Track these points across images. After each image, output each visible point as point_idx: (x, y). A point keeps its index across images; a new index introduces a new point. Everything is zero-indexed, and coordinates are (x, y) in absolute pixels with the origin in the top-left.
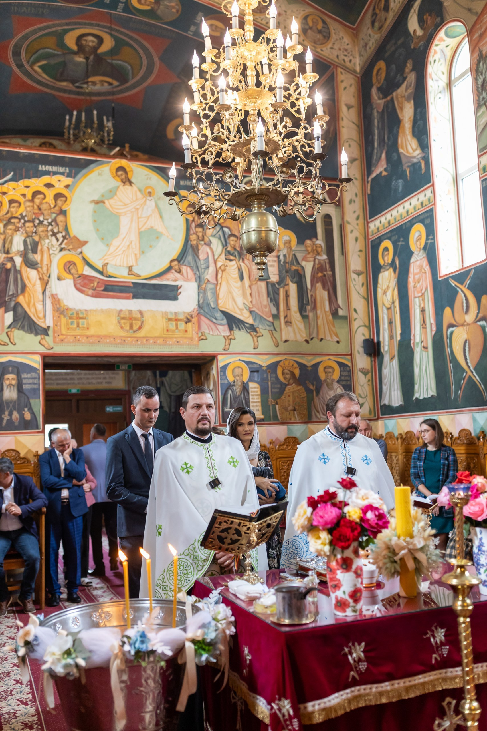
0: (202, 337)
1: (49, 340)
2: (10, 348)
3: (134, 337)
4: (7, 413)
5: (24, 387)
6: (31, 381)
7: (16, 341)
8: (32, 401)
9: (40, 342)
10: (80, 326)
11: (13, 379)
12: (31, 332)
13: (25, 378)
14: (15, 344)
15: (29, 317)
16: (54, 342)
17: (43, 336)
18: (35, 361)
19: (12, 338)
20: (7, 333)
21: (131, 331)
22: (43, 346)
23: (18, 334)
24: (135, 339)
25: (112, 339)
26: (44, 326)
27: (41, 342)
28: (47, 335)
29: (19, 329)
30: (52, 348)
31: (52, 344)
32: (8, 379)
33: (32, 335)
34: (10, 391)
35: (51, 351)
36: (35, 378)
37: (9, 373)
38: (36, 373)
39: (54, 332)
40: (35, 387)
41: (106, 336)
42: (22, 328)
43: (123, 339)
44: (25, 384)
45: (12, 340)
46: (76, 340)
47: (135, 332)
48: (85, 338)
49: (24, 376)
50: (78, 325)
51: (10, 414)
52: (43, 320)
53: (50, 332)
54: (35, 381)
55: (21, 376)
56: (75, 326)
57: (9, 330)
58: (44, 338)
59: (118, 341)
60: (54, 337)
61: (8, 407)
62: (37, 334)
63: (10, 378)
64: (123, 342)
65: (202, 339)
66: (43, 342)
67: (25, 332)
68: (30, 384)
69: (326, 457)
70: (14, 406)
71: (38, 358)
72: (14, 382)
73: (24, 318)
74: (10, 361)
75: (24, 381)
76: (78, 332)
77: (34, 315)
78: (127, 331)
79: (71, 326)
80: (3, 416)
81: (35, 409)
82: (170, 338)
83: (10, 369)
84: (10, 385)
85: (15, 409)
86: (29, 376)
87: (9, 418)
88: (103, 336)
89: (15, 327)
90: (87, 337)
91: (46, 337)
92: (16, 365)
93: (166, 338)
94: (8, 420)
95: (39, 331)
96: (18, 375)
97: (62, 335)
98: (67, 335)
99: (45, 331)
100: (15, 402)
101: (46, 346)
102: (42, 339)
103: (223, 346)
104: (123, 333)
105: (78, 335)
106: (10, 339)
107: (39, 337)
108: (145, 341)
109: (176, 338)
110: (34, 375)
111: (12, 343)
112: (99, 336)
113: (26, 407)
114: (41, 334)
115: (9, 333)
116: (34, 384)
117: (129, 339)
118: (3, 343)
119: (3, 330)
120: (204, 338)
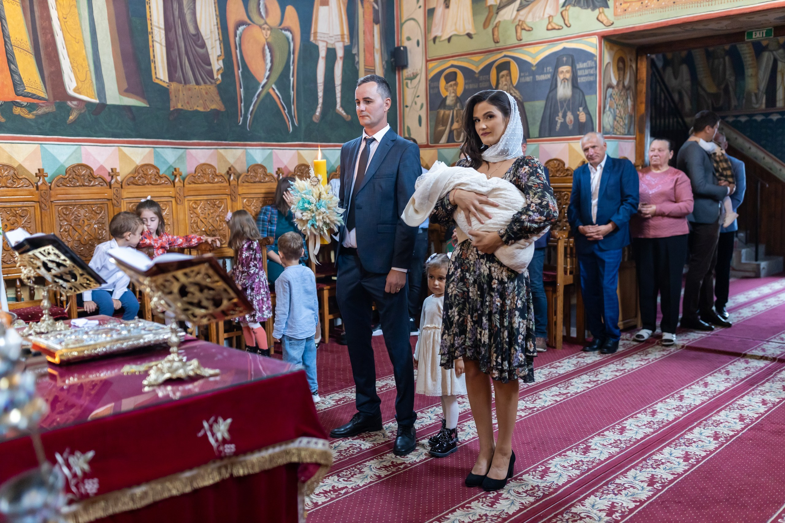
2: (565, 32)
4: (560, 114)
5: (581, 80)
6: (587, 72)
7: (571, 21)
8: (587, 98)
9: (598, 19)
11: (567, 72)
12: (588, 7)
13: (580, 69)
14: (570, 27)
16: (615, 15)
17: (601, 10)
18: (591, 45)
19: (566, 18)
20: (561, 13)
22: (602, 22)
27: (600, 18)
28: (607, 6)
29: (574, 6)
30: (612, 24)
31: (612, 19)
32: (562, 72)
33: (589, 11)
34: (564, 87)
35: (611, 29)
36: (591, 68)
37: (563, 64)
38: (593, 60)
40: (592, 79)
42: (578, 3)
44: (581, 76)
45: (566, 22)
48: (655, 1)
49: (580, 66)
51: (564, 116)
54: (592, 72)
55: (576, 67)
57: (564, 8)
58: (603, 12)
60: (616, 8)
61: (562, 107)
62: (594, 8)
63: (565, 70)
66: (602, 18)
67: (581, 7)
68: (586, 76)
70: (568, 106)
71: (595, 40)
72: (568, 76)
74: (564, 49)
75: (580, 73)
80: (557, 119)
81: (590, 108)
84: (565, 79)
85: (569, 110)
86: (585, 65)
87: (562, 120)
89: (570, 4)
91: (606, 10)
92: (571, 53)
94: (561, 123)
95: (597, 4)
96: (573, 66)
98: (631, 2)
99: (604, 2)
100: (569, 100)
101: (604, 22)
102: (600, 13)
106: (564, 20)
107: (597, 11)
110: (590, 63)
111: (566, 25)
113: (581, 106)
114: (600, 7)
115: (564, 13)
116: (591, 75)
118: (557, 27)
119: (557, 10)
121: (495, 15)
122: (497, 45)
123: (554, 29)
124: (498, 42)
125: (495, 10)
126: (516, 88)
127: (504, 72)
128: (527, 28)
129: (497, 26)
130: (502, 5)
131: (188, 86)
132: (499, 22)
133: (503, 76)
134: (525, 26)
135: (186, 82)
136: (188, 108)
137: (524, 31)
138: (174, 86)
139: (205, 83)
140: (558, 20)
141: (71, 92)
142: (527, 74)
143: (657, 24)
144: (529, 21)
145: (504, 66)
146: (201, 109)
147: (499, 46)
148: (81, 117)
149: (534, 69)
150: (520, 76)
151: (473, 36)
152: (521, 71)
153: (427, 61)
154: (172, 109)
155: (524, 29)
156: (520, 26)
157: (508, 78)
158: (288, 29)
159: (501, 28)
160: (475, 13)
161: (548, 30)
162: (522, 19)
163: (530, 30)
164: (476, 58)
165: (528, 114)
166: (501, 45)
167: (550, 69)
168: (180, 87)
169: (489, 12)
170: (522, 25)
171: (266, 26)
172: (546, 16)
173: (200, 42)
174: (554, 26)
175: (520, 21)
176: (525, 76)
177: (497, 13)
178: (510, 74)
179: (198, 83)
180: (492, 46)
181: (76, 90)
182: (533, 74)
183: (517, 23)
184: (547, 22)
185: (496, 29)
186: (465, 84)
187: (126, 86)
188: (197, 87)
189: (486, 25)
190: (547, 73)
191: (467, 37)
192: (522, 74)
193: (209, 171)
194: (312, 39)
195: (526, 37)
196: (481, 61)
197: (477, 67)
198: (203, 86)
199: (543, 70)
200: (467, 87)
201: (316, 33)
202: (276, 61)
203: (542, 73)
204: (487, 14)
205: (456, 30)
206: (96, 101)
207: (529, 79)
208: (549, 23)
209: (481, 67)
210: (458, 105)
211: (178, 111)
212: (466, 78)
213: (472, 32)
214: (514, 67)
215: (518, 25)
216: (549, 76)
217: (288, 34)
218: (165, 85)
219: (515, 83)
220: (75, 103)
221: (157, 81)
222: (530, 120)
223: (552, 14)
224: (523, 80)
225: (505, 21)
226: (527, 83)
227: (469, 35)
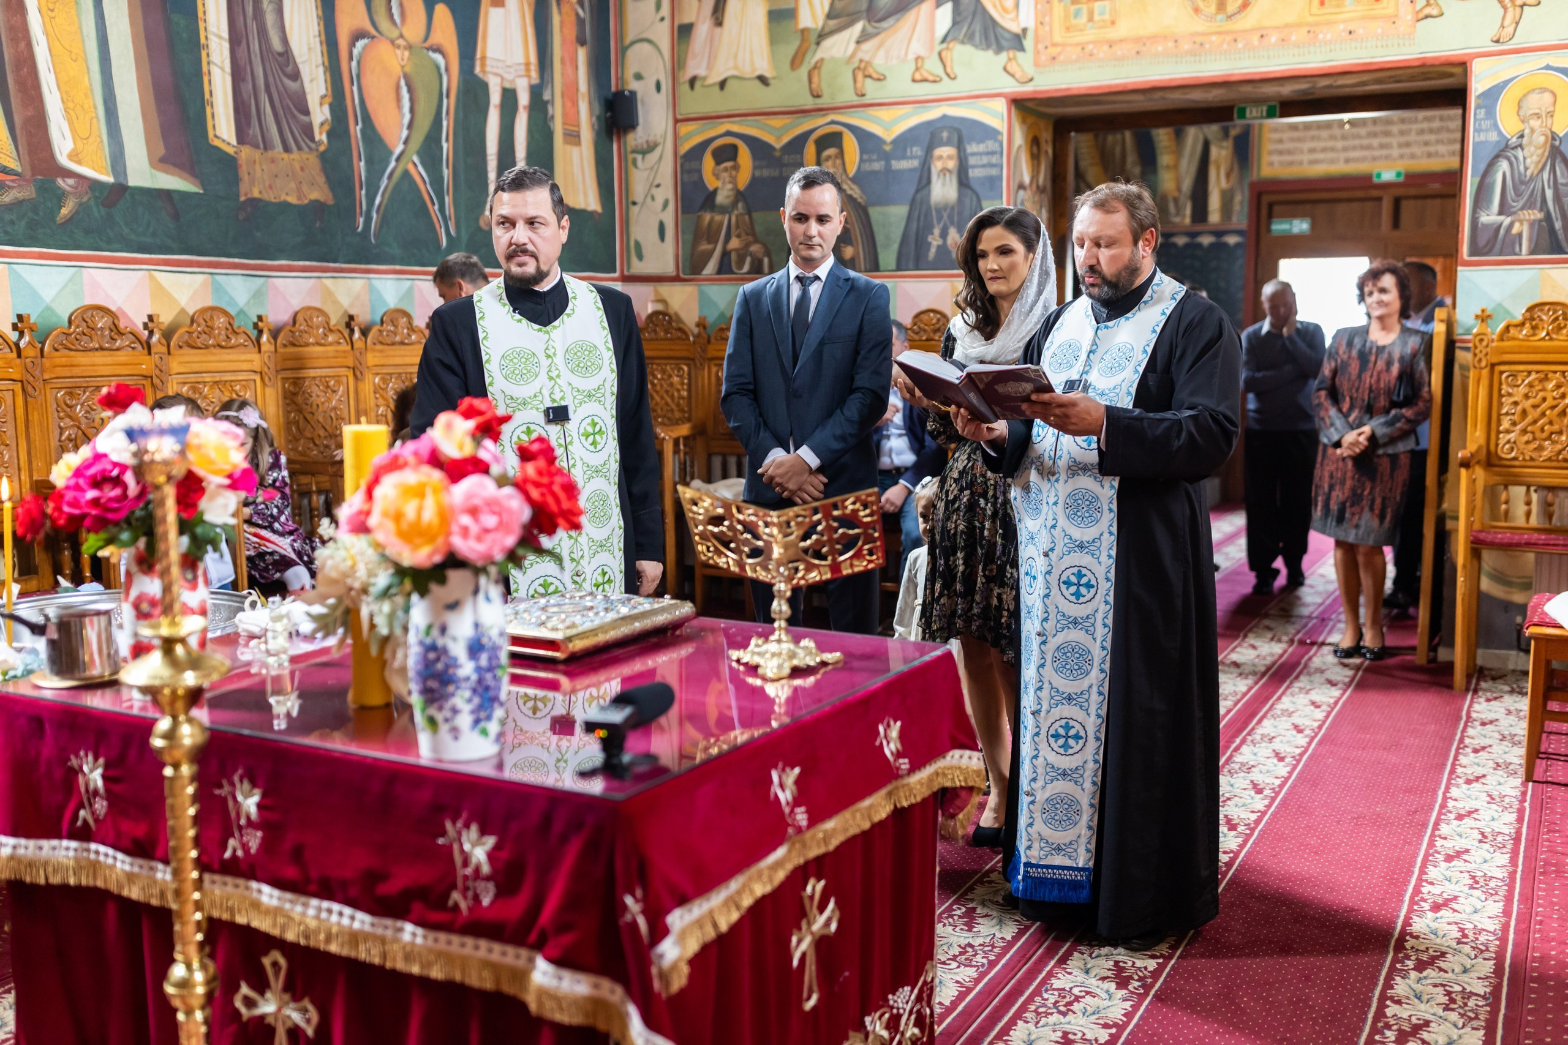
0: (1427, 11)
1: (1025, 61)
2: (945, 88)
3: (1227, 33)
4: (937, 231)
5: (973, 173)
6: (985, 160)
7: (957, 69)
9: (1005, 69)
10: (1096, 17)
11: (950, 157)
12: (988, 47)
13: (973, 154)
14: (954, 79)
15: (985, 11)
16: (1037, 64)
17: (1011, 53)
18: (993, 113)
19: (948, 64)
20: (940, 54)
21: (1220, 17)
22: (1013, 76)
23: (962, 54)
24: (1229, 38)
25: (1171, 44)
26: (1015, 28)
27: (1009, 68)
28: (1022, 49)
29: (963, 42)
30: (1031, 80)
31: (1030, 71)
32: (940, 157)
33: (990, 53)
34: (944, 184)
35: (1028, 88)
36: (992, 153)
37: (942, 144)
38: (996, 140)
39: (1037, 40)
40: (994, 172)
41: (1154, 38)
42: (969, 39)
43: (1199, 39)
44: (974, 167)
45: (948, 70)
46: (1086, 54)
47: (1229, 17)
48: (1106, 47)
49: (971, 148)
50: (1091, 19)
51: (944, 235)
52: (1012, 15)
53: (1028, 43)
54: (994, 160)
55: (965, 150)
56: (1084, 19)
57: (944, 45)
58: (1015, 58)
59: (1187, 47)
60: (1037, 52)
61: (940, 219)
62: (999, 49)
63: (945, 156)
64: (1199, 47)
65: (1426, 17)
66: (1012, 67)
67: (976, 47)
68: (983, 166)
70: (950, 217)
71: (1000, 106)
72: (952, 164)
73: (974, 14)
74: (944, 117)
75: (972, 161)
76: (1090, 34)
77: (995, 6)
78: (1211, 18)
79: (1074, 22)
80: (930, 239)
82: (1329, 23)
83: (945, 135)
84: (944, 171)
85: (952, 223)
86: (981, 148)
87: (940, 242)
88: (1148, 38)
89: (954, 39)
90: (1111, 44)
91: (1020, 55)
92: (956, 125)
93: (1317, 24)
94: (939, 247)
95: (1004, 43)
96: (960, 146)
97: (1055, 45)
98: (1064, 45)
99: (1017, 41)
100: (953, 208)
101: (1018, 76)
102: (1010, 59)
104: (1200, 25)
105: (1088, 43)
106: (945, 66)
107: (1004, 56)
108: (1255, 39)
109: (1345, 21)
110: (991, 145)
111: (948, 75)
112: (1138, 40)
114: (1009, 49)
115: (944, 54)
116: (992, 165)
117: (1214, 38)
118: (931, 78)
119: (932, 49)
120: (1435, 12)
121: (813, 46)
122: (818, 101)
123: (925, 80)
124: (818, 96)
125: (813, 38)
126: (854, 180)
127: (831, 151)
128: (875, 76)
129: (817, 67)
130: (827, 30)
131: (270, 154)
132: (822, 60)
133: (829, 158)
134: (870, 71)
135: (267, 146)
136: (270, 197)
137: (868, 81)
138: (246, 152)
139: (300, 148)
140: (933, 66)
141: (63, 159)
142: (875, 157)
143: (1109, 86)
144: (879, 63)
145: (832, 140)
146: (292, 199)
147: (820, 102)
148: (82, 209)
149: (888, 148)
150: (861, 160)
151: (771, 82)
152: (863, 151)
153: (677, 121)
154: (242, 199)
155: (870, 76)
156: (862, 71)
157: (838, 162)
158: (438, 50)
159: (825, 70)
160: (774, 40)
161: (914, 81)
162: (866, 58)
163: (881, 79)
164: (776, 122)
165: (875, 228)
166: (824, 101)
167: (917, 151)
168: (257, 154)
169: (803, 40)
170: (865, 69)
171: (401, 42)
172: (911, 56)
173: (289, 69)
174: (926, 75)
175: (861, 61)
176: (870, 161)
177: (818, 44)
178: (841, 154)
179: (287, 149)
180: (809, 102)
181: (74, 156)
182: (887, 157)
183: (856, 65)
184: (913, 67)
185: (816, 72)
186: (755, 168)
187: (161, 151)
188: (285, 156)
189: (796, 62)
190: (912, 157)
191: (758, 83)
192: (865, 157)
193: (318, 320)
194: (477, 70)
195: (873, 91)
196: (786, 129)
197: (779, 138)
198: (295, 155)
199: (905, 150)
200: (758, 173)
201: (483, 58)
202: (420, 108)
203: (904, 157)
204: (797, 43)
205: (736, 67)
206: (109, 179)
207: (877, 166)
208: (917, 69)
209: (786, 139)
210: (740, 205)
211: (253, 202)
212: (755, 155)
213: (768, 74)
214: (850, 144)
215: (859, 68)
216: (915, 163)
217: (438, 57)
218: (231, 151)
219: (852, 171)
220: (71, 181)
221: (217, 143)
222: (880, 239)
223: (922, 53)
224: (867, 167)
225: (832, 59)
226: (874, 173)
227: (763, 80)
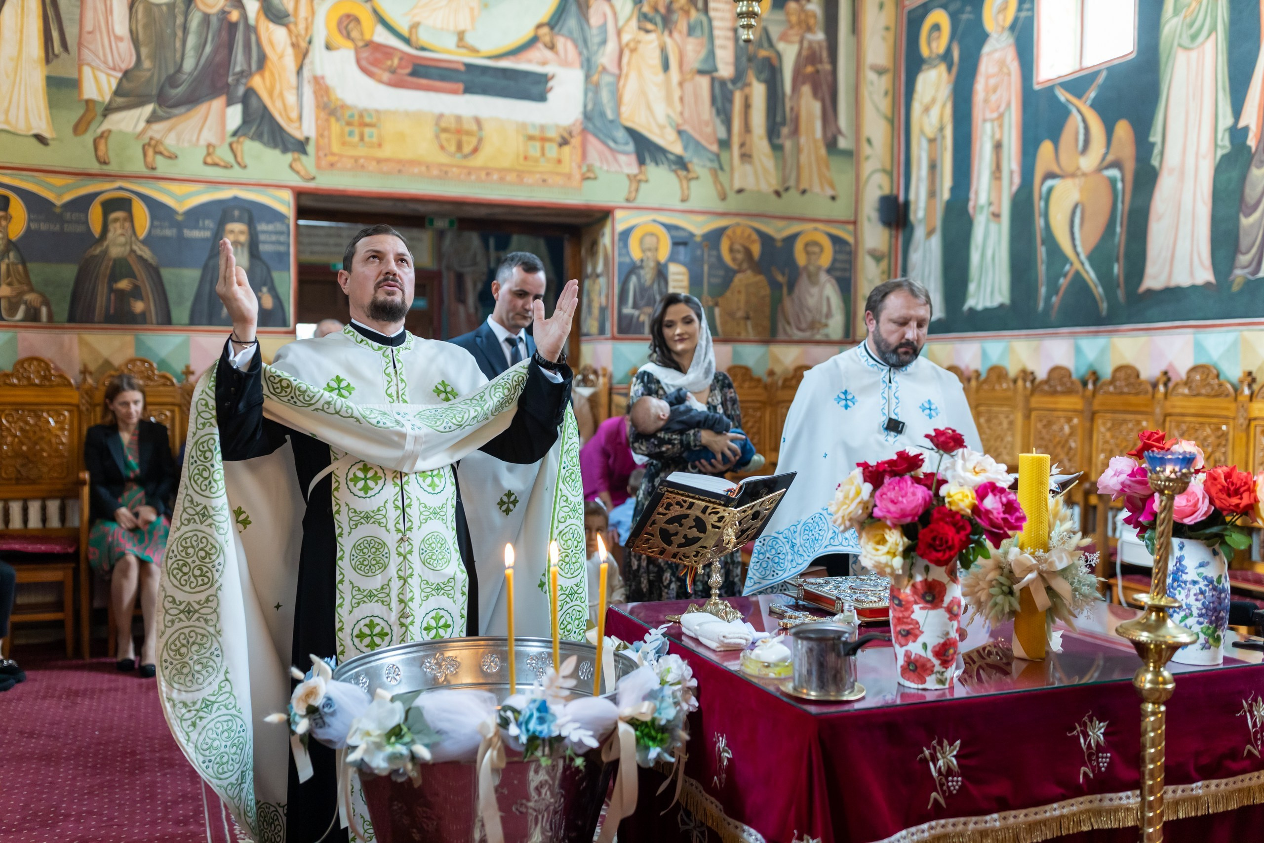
0: (588, 175)
1: (308, 163)
2: (236, 173)
3: (464, 167)
5: (263, 248)
6: (274, 238)
7: (247, 160)
8: (276, 275)
9: (291, 166)
10: (366, 139)
11: (242, 232)
12: (275, 146)
13: (264, 232)
14: (245, 167)
15: (272, 119)
16: (318, 167)
17: (296, 155)
18: (282, 201)
19: (239, 155)
20: (231, 145)
21: (458, 155)
22: (298, 173)
23: (251, 148)
24: (465, 171)
25: (423, 169)
26: (299, 135)
27: (294, 165)
28: (304, 152)
29: (252, 139)
30: (313, 178)
31: (313, 171)
32: (232, 232)
33: (277, 153)
34: (236, 253)
35: (311, 185)
36: (281, 233)
37: (234, 220)
38: (283, 223)
39: (318, 148)
40: (282, 248)
41: (413, 163)
42: (258, 137)
43: (444, 169)
44: (265, 242)
45: (239, 159)
46: (358, 165)
47: (466, 157)
48: (374, 163)
49: (262, 227)
50: (362, 138)
52: (297, 125)
53: (311, 148)
54: (282, 238)
55: (255, 228)
56: (356, 138)
57: (235, 139)
58: (299, 159)
59: (435, 173)
60: (318, 158)
62: (285, 150)
63: (236, 230)
64: (444, 174)
65: (588, 178)
66: (297, 166)
67: (266, 144)
68: (273, 243)
69: (849, 397)
71: (288, 196)
72: (243, 238)
73: (262, 117)
74: (236, 199)
75: (262, 237)
76: (361, 151)
77: (281, 114)
78: (452, 155)
79: (348, 139)
81: (281, 290)
82: (530, 172)
83: (236, 213)
84: (236, 242)
86: (270, 227)
88: (408, 162)
89: (245, 135)
90: (379, 161)
91: (303, 158)
92: (247, 207)
93: (522, 172)
95: (290, 146)
96: (251, 224)
97: (333, 154)
98: (341, 156)
99: (301, 146)
101: (302, 174)
102: (294, 160)
103: (624, 194)
104: (443, 159)
105: (360, 157)
106: (235, 156)
107: (289, 157)
108: (483, 175)
109: (541, 173)
110: (279, 226)
111: (239, 164)
112: (399, 162)
113: (265, 285)
114: (293, 151)
115: (234, 146)
116: (280, 243)
117: (455, 170)
118: (222, 164)
119: (223, 139)
120: (592, 175)
121: (99, 118)
122: (105, 167)
123: (216, 165)
124: (105, 163)
125: (99, 110)
126: (145, 242)
127: (119, 214)
128: (166, 153)
129: (102, 136)
130: (114, 105)
132: (110, 131)
133: (116, 220)
134: (161, 149)
137: (159, 158)
142: (166, 224)
143: (377, 193)
144: (170, 142)
145: (122, 204)
147: (106, 169)
149: (180, 218)
150: (152, 226)
151: (50, 142)
152: (153, 217)
155: (161, 153)
156: (152, 147)
157: (127, 225)
159: (112, 141)
160: (53, 104)
161: (205, 163)
162: (157, 136)
163: (173, 157)
164: (57, 181)
165: (168, 287)
166: (112, 168)
167: (210, 223)
169: (87, 110)
170: (155, 147)
172: (203, 142)
174: (217, 161)
175: (151, 139)
176: (162, 227)
177: (105, 116)
178: (130, 218)
180: (94, 167)
182: (179, 226)
183: (147, 141)
184: (204, 152)
185: (103, 141)
186: (30, 220)
189: (79, 128)
190: (204, 228)
191: (34, 141)
192: (156, 223)
195: (163, 166)
196: (68, 188)
197: (60, 196)
199: (197, 222)
200: (33, 226)
203: (196, 227)
204: (81, 112)
205: (7, 122)
207: (169, 232)
208: (209, 154)
209: (67, 198)
210: (12, 255)
212: (30, 208)
213: (47, 134)
215: (149, 144)
216: (207, 234)
219: (142, 233)
222: (172, 296)
223: (213, 141)
224: (158, 232)
225: (121, 132)
226: (166, 238)
227: (40, 139)
